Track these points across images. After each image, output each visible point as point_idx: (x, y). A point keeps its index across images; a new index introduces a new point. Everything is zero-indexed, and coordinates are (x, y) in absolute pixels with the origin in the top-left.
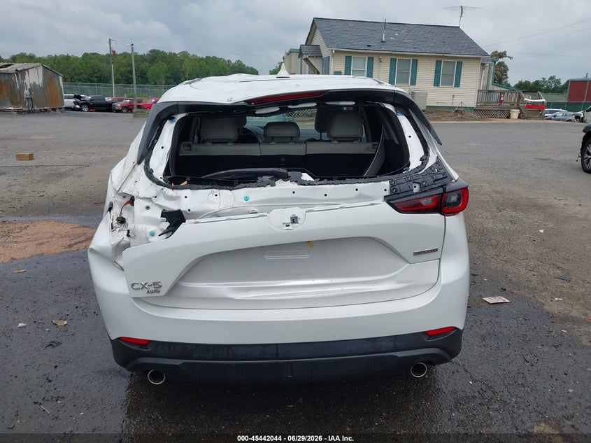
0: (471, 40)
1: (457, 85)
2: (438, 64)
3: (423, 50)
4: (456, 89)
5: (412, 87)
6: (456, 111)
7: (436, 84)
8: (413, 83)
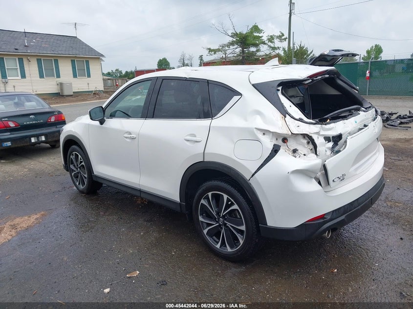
0: (89, 46)
1: (89, 76)
2: (73, 62)
3: (60, 52)
4: (89, 78)
5: (58, 79)
6: (94, 93)
7: (75, 76)
8: (58, 76)
